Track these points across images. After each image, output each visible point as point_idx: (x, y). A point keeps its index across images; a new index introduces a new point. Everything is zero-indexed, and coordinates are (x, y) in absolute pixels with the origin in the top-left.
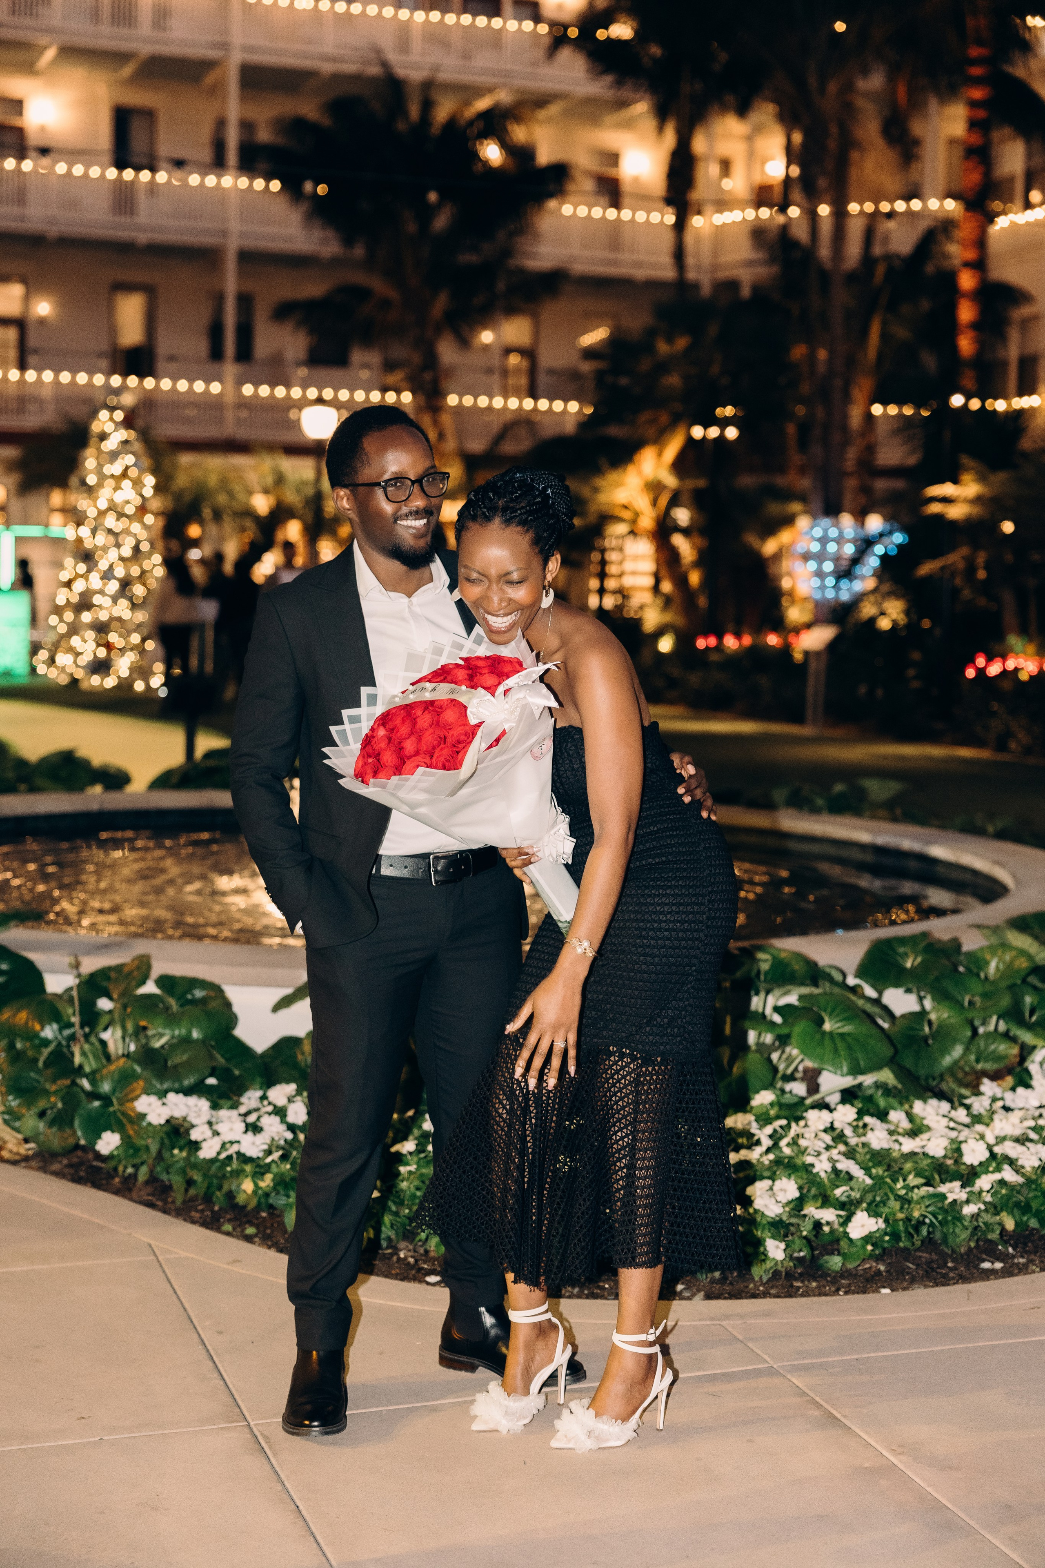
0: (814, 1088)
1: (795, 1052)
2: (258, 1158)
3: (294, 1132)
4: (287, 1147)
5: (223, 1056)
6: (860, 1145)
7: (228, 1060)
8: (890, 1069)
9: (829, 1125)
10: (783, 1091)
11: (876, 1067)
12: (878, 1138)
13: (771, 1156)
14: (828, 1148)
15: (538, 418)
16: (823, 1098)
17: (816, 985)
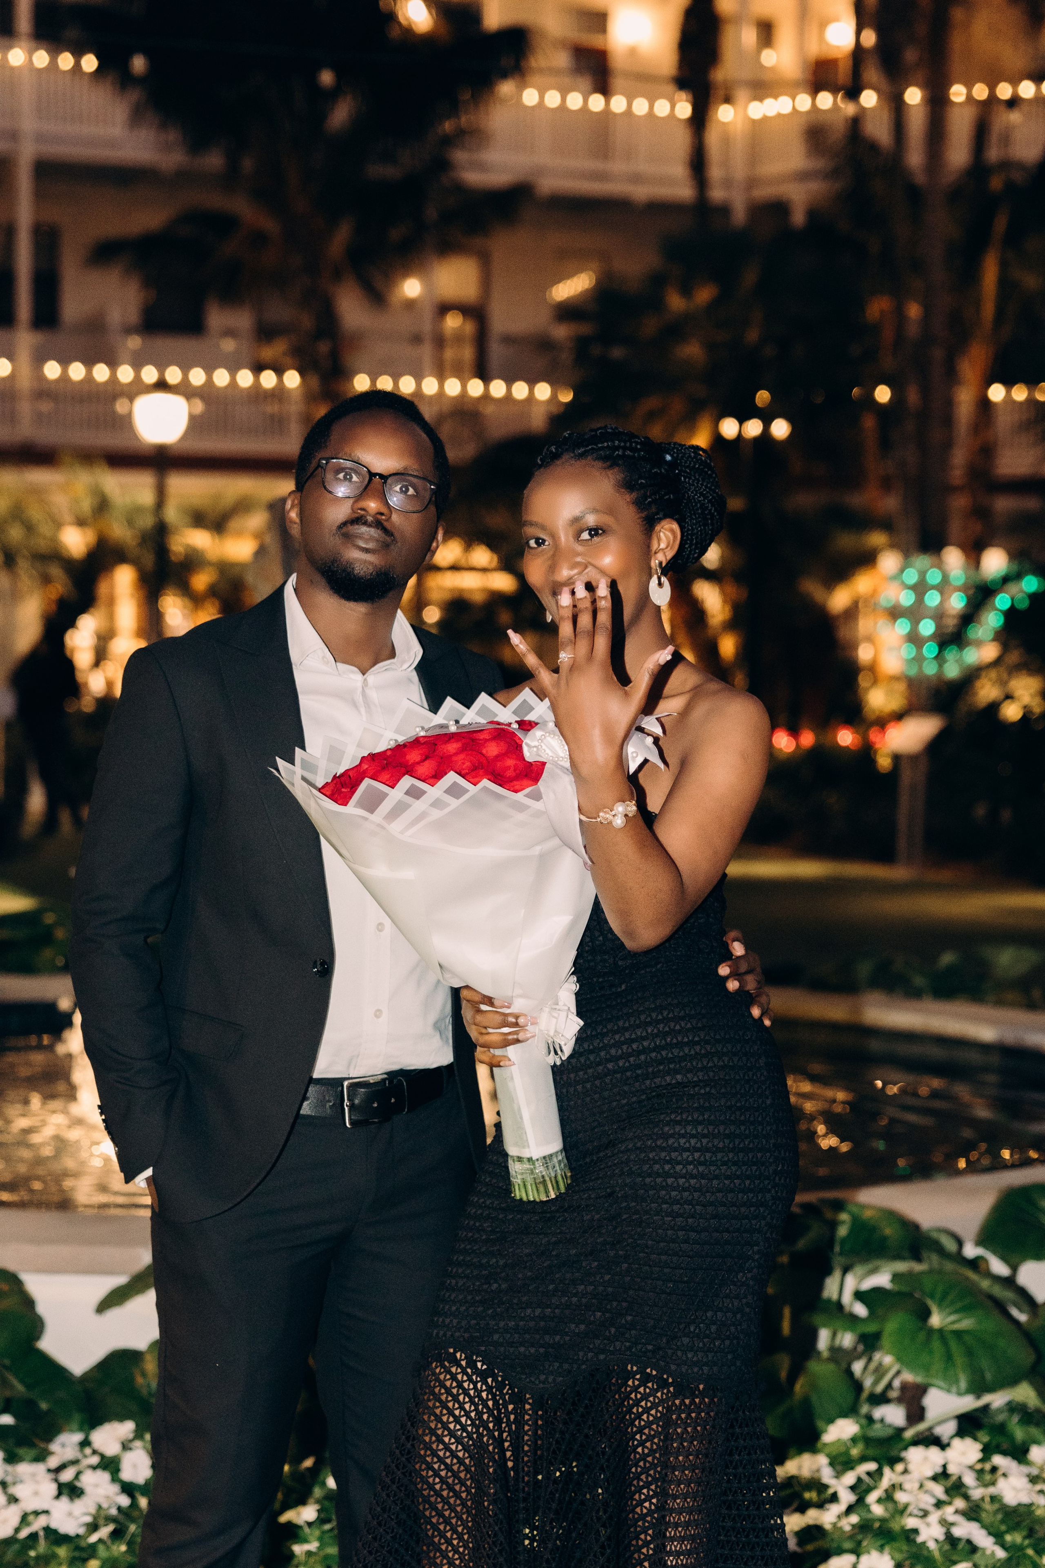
0: (916, 1414)
1: (888, 1360)
2: (78, 1536)
3: (131, 1495)
4: (121, 1518)
5: (22, 1381)
6: (987, 1499)
7: (29, 1387)
8: (1033, 1384)
9: (939, 1470)
10: (870, 1419)
11: (1010, 1381)
12: (1014, 1489)
13: (854, 1519)
14: (939, 1504)
15: (489, 410)
16: (930, 1429)
17: (918, 1258)
